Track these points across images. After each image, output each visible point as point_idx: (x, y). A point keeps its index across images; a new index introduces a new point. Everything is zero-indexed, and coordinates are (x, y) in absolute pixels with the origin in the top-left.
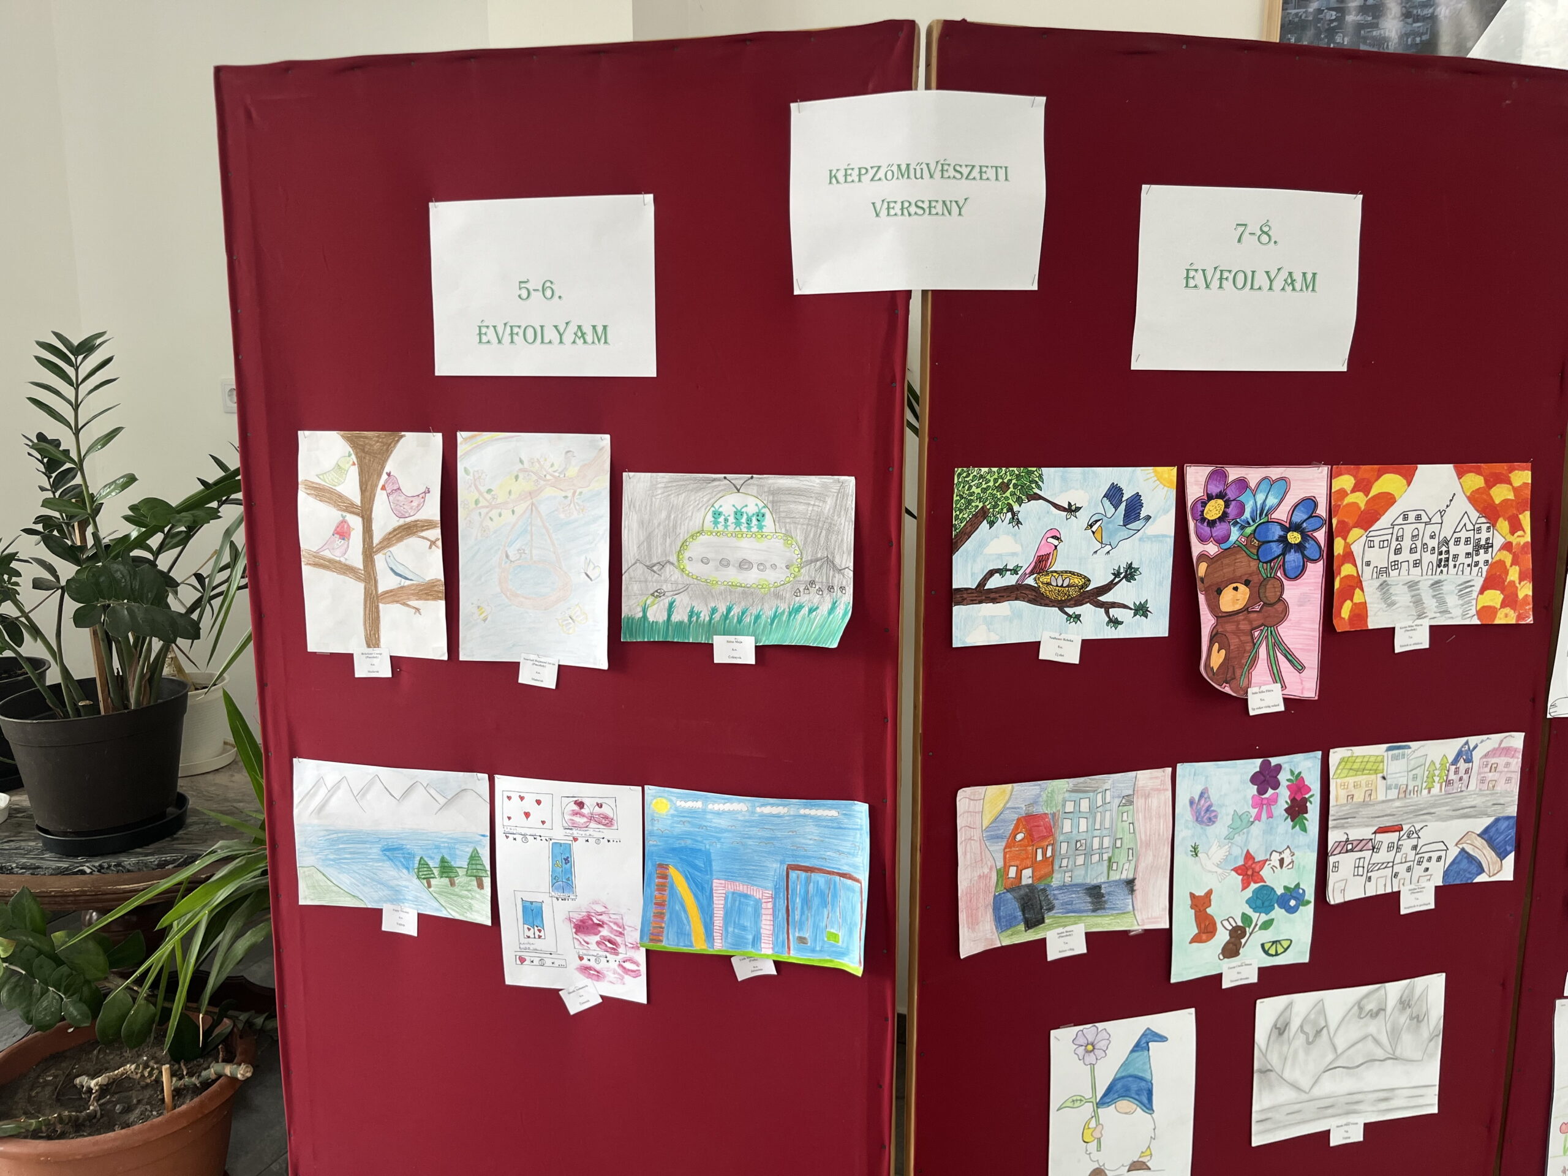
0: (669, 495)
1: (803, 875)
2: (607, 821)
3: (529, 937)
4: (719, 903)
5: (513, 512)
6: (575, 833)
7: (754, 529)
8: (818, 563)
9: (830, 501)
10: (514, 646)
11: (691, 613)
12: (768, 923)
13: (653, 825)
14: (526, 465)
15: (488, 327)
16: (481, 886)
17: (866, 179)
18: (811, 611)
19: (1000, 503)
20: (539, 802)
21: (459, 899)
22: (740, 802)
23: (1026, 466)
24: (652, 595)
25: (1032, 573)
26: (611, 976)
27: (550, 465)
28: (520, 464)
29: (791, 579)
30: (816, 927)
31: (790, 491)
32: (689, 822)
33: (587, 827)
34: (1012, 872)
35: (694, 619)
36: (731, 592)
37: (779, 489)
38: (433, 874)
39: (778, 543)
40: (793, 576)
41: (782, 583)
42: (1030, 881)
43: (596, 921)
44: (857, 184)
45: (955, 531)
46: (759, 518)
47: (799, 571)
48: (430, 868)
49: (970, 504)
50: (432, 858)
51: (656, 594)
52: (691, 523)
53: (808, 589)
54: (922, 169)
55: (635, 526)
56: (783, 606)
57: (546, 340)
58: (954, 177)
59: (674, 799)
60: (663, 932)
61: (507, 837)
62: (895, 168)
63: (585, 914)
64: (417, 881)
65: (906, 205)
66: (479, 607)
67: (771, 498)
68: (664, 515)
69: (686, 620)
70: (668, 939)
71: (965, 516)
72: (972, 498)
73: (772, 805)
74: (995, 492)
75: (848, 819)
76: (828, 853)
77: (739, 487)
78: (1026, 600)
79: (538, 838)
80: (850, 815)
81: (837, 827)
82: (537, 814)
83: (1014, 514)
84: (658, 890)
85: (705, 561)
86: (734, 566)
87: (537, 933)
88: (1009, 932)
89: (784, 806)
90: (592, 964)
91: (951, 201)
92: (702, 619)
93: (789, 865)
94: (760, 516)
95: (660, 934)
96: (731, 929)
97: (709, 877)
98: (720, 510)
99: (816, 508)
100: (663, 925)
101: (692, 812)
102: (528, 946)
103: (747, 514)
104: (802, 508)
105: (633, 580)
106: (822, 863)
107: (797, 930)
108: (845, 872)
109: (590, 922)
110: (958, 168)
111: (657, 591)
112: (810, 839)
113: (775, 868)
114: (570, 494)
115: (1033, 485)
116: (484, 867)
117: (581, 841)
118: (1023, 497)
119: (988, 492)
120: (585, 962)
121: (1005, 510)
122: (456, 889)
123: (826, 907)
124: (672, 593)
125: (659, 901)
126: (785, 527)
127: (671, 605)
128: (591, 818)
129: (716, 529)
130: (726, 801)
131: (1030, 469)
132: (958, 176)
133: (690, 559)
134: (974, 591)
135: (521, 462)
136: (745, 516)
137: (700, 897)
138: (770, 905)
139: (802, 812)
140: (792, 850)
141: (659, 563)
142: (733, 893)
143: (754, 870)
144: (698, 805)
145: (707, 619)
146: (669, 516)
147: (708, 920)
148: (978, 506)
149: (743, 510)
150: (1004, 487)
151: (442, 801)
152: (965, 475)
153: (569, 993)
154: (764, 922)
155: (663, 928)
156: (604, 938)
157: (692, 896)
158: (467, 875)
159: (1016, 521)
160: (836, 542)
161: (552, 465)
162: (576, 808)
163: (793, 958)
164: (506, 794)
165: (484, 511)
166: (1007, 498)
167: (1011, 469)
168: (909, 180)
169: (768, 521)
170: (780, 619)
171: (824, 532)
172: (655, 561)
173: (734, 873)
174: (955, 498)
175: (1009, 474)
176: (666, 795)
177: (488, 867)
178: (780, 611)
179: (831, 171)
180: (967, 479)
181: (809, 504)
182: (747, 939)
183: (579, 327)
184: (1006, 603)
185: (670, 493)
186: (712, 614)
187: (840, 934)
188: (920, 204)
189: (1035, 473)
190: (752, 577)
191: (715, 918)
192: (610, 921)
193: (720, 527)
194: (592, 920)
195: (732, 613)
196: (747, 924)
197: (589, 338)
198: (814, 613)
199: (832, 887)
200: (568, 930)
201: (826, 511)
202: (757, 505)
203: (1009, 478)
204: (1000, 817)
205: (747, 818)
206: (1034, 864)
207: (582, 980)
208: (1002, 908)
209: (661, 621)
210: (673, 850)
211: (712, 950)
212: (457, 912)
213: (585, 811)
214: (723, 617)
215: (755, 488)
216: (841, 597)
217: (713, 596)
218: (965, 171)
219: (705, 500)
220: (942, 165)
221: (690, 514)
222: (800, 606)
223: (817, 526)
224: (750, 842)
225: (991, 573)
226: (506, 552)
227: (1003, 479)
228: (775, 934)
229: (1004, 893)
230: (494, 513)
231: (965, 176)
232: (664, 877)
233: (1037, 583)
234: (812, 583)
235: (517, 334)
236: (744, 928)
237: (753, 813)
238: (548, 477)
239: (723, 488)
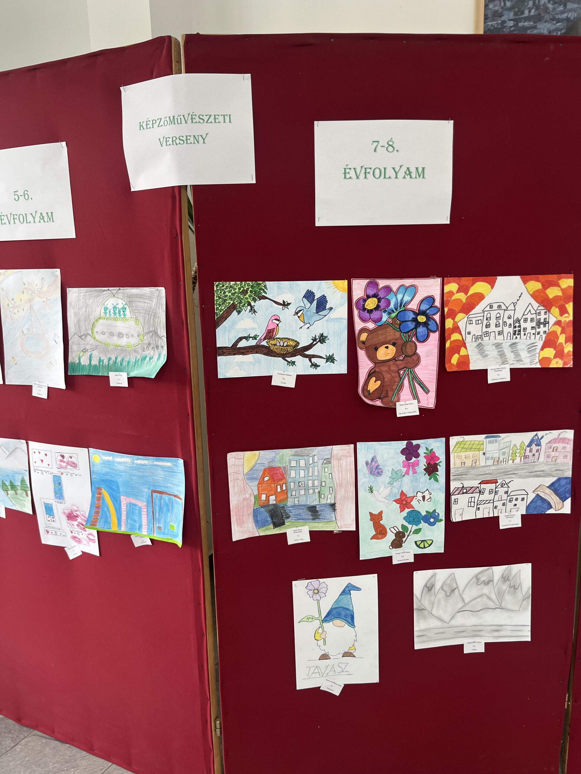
0: (86, 299)
1: (159, 495)
2: (74, 465)
3: (49, 521)
4: (124, 508)
5: (23, 309)
6: (62, 470)
7: (122, 316)
8: (151, 333)
9: (155, 301)
10: (29, 377)
11: (100, 361)
12: (145, 519)
13: (94, 468)
14: (26, 286)
15: (4, 216)
16: (27, 495)
17: (156, 125)
18: (150, 359)
19: (243, 301)
20: (46, 455)
21: (20, 501)
22: (127, 457)
23: (256, 281)
24: (82, 351)
25: (265, 339)
26: (84, 542)
27: (36, 285)
28: (24, 285)
29: (141, 342)
30: (165, 522)
31: (137, 296)
32: (108, 467)
33: (66, 468)
34: (264, 497)
35: (101, 363)
36: (116, 349)
37: (132, 295)
38: (8, 488)
39: (132, 323)
40: (141, 340)
41: (137, 344)
42: (274, 502)
43: (75, 515)
44: (152, 129)
45: (217, 316)
46: (123, 310)
47: (143, 338)
48: (6, 485)
49: (225, 302)
50: (7, 481)
51: (84, 351)
52: (95, 313)
53: (148, 348)
54: (181, 118)
55: (73, 316)
56: (139, 357)
57: (28, 221)
58: (199, 122)
59: (101, 455)
60: (97, 521)
61: (35, 472)
62: (168, 119)
63: (70, 510)
65: (174, 139)
66: (13, 358)
67: (128, 299)
68: (84, 309)
69: (98, 364)
70: (99, 525)
71: (223, 308)
72: (226, 298)
73: (141, 459)
74: (240, 295)
75: (177, 467)
76: (169, 485)
77: (114, 294)
78: (262, 353)
79: (47, 472)
80: (177, 465)
81: (171, 471)
82: (47, 460)
83: (252, 307)
84: (97, 500)
85: (103, 333)
86: (116, 336)
87: (52, 519)
88: (264, 528)
89: (147, 460)
90: (76, 535)
91: (198, 136)
92: (104, 363)
93: (152, 490)
94: (124, 309)
96: (129, 521)
97: (119, 494)
98: (107, 306)
99: (148, 305)
100: (98, 518)
101: (109, 462)
102: (49, 525)
103: (119, 309)
104: (142, 304)
105: (74, 343)
106: (166, 490)
107: (157, 523)
108: (176, 494)
109: (73, 515)
110: (201, 117)
111: (84, 349)
112: (160, 477)
113: (146, 491)
114: (45, 300)
115: (262, 291)
116: (27, 486)
117: (65, 474)
118: (256, 298)
119: (235, 295)
120: (73, 534)
121: (246, 305)
122: (18, 496)
123: (169, 512)
124: (91, 350)
125: (97, 506)
126: (135, 315)
127: (91, 356)
128: (68, 463)
129: (106, 317)
130: (121, 457)
131: (258, 282)
132: (202, 121)
133: (97, 332)
134: (231, 348)
135: (24, 284)
137: (116, 505)
138: (145, 510)
139: (155, 463)
140: (153, 482)
141: (84, 335)
142: (130, 503)
143: (137, 492)
144: (110, 458)
145: (107, 363)
146: (86, 311)
147: (119, 516)
148: (230, 303)
149: (117, 306)
150: (245, 292)
151: (8, 453)
152: (221, 286)
153: (69, 549)
154: (143, 518)
156: (79, 523)
157: (112, 503)
158: (21, 490)
159: (253, 310)
160: (158, 322)
161: (37, 286)
162: (61, 458)
163: (155, 537)
164: (34, 451)
165: (12, 309)
166: (247, 298)
167: (248, 282)
168: (175, 125)
169: (128, 312)
170: (138, 363)
171: (152, 317)
172: (82, 334)
173: (129, 493)
174: (215, 298)
175: (247, 285)
176: (97, 453)
177: (29, 486)
178: (137, 359)
179: (140, 123)
180: (223, 288)
181: (145, 302)
182: (136, 526)
183: (41, 214)
184: (251, 355)
185: (86, 298)
186: (109, 361)
187: (175, 526)
188: (181, 138)
189: (262, 284)
190: (124, 341)
191: (122, 516)
192: (81, 515)
193: (108, 315)
194: (73, 514)
195: (118, 361)
196: (136, 519)
197: (46, 220)
198: (152, 360)
199: (171, 502)
200: (64, 518)
201: (153, 306)
202: (122, 303)
203: (247, 287)
205: (131, 465)
206: (276, 494)
207: (74, 543)
208: (259, 516)
209: (87, 364)
210: (103, 481)
211: (120, 531)
212: (19, 507)
213: (65, 460)
214: (114, 363)
215: (121, 294)
216: (162, 351)
217: (109, 352)
218: (206, 118)
219: (101, 301)
220: (192, 115)
221: (94, 309)
222: (146, 356)
223: (149, 314)
224: (134, 478)
225: (241, 339)
226: (22, 330)
227: (244, 288)
228: (148, 525)
230: (16, 311)
231: (206, 121)
232: (100, 494)
233: (268, 344)
234: (149, 344)
235: (15, 219)
236: (135, 521)
237: (133, 463)
238: (36, 292)
239: (108, 295)
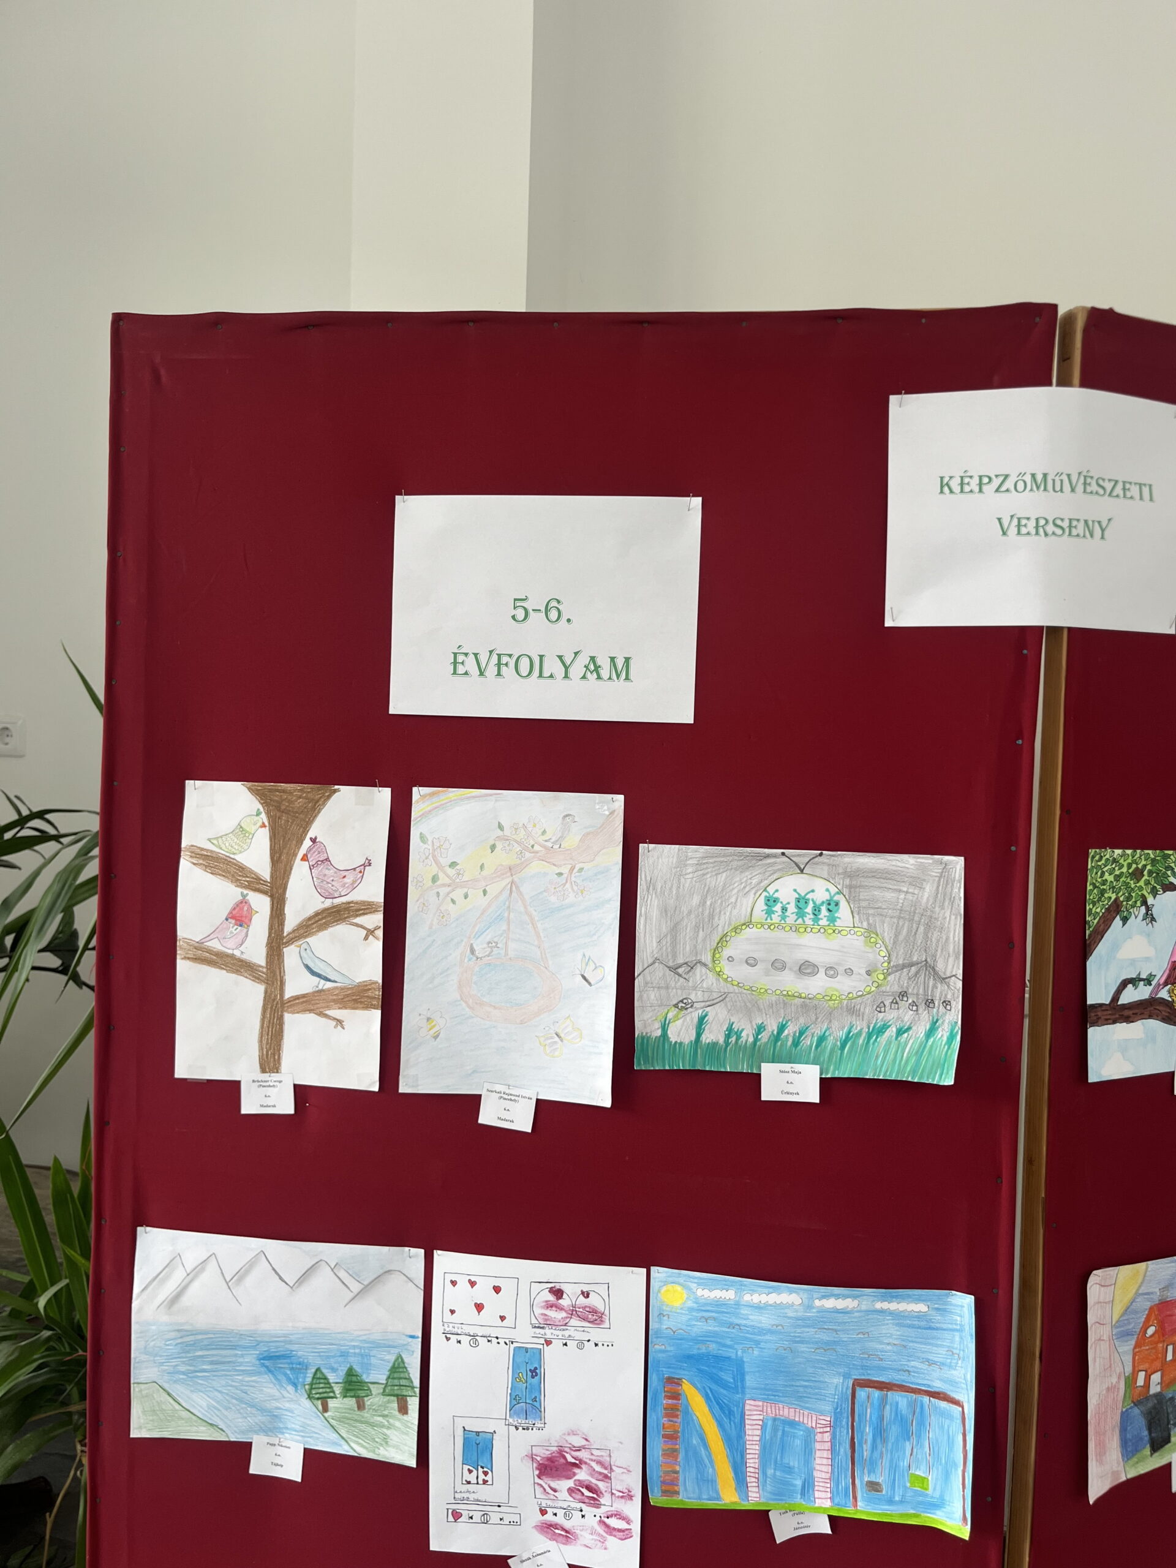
0: (704, 875)
1: (876, 1394)
2: (595, 1317)
3: (469, 1483)
4: (753, 1433)
5: (485, 892)
6: (549, 1333)
7: (824, 922)
8: (913, 968)
9: (929, 889)
10: (474, 1072)
11: (730, 1031)
12: (825, 1461)
13: (660, 1322)
14: (507, 832)
15: (466, 654)
16: (403, 1409)
17: (989, 489)
18: (900, 1032)
19: (1133, 895)
20: (497, 1290)
21: (369, 1429)
22: (791, 1292)
23: (1162, 849)
24: (676, 1006)
25: (1166, 984)
26: (586, 1537)
27: (540, 832)
28: (499, 830)
29: (873, 989)
30: (894, 1468)
31: (874, 873)
32: (715, 1319)
33: (566, 1325)
34: (1140, 1382)
35: (733, 1039)
36: (785, 1004)
37: (858, 870)
38: (333, 1392)
39: (857, 942)
40: (875, 985)
41: (861, 993)
42: (1158, 1389)
43: (570, 1459)
44: (977, 496)
45: (1090, 927)
46: (830, 907)
47: (885, 978)
48: (329, 1383)
49: (1103, 895)
50: (334, 1370)
51: (680, 1005)
52: (735, 912)
53: (897, 1003)
54: (1062, 481)
55: (655, 913)
56: (860, 1025)
57: (546, 673)
58: (1097, 493)
59: (693, 1286)
60: (677, 1479)
61: (448, 1339)
62: (1028, 478)
63: (555, 1449)
64: (307, 1403)
65: (1042, 522)
66: (428, 1019)
67: (847, 881)
68: (696, 900)
69: (721, 1041)
70: (686, 1490)
71: (1098, 910)
72: (1105, 887)
73: (837, 1297)
74: (1129, 879)
75: (942, 1315)
76: (913, 1363)
77: (802, 867)
78: (1159, 1018)
79: (495, 1341)
80: (945, 1310)
81: (926, 1327)
82: (495, 1305)
83: (1148, 909)
84: (667, 1415)
85: (751, 962)
86: (791, 969)
87: (482, 1476)
88: (1135, 1459)
89: (854, 1297)
90: (560, 1519)
91: (1093, 521)
92: (743, 1039)
93: (855, 1380)
94: (832, 905)
95: (674, 1482)
96: (770, 1472)
97: (739, 1396)
98: (776, 895)
99: (910, 897)
100: (678, 1468)
101: (719, 1304)
102: (466, 1495)
103: (814, 903)
104: (890, 895)
105: (650, 985)
106: (902, 1377)
107: (866, 1471)
108: (937, 1390)
109: (562, 1461)
110: (1101, 482)
111: (682, 1001)
112: (888, 1344)
113: (836, 1383)
114: (565, 870)
115: (1169, 873)
116: (412, 1382)
117: (557, 1344)
118: (1158, 887)
119: (1121, 880)
120: (549, 1517)
121: (1139, 904)
122: (366, 1414)
123: (909, 1439)
124: (703, 1004)
125: (669, 1432)
126: (868, 920)
127: (701, 1020)
128: (573, 1312)
129: (769, 920)
130: (771, 1290)
131: (1166, 852)
132: (1101, 491)
133: (730, 959)
134: (1108, 1008)
135: (501, 827)
136: (811, 905)
137: (727, 1426)
138: (827, 1437)
139: (879, 1305)
140: (862, 1359)
141: (686, 963)
142: (775, 1420)
143: (806, 1387)
144: (730, 1295)
145: (751, 1039)
146: (703, 903)
147: (738, 1458)
148: (1110, 898)
149: (807, 897)
150: (1137, 874)
151: (356, 1287)
152: (1097, 858)
153: (522, 1561)
154: (818, 1461)
155: (677, 1472)
156: (581, 1483)
157: (715, 1424)
158: (384, 1394)
159: (1150, 917)
160: (938, 941)
161: (544, 832)
162: (551, 1298)
163: (862, 1512)
164: (449, 1278)
165: (443, 891)
166: (1141, 888)
167: (1146, 851)
168: (1046, 493)
169: (844, 912)
170: (854, 1043)
171: (922, 929)
172: (680, 961)
173: (777, 1391)
174: (1089, 887)
175: (1144, 857)
176: (681, 1280)
177: (417, 1382)
178: (854, 1031)
179: (942, 478)
180: (1099, 863)
181: (900, 891)
182: (795, 1486)
183: (593, 659)
184: (1139, 1023)
185: (706, 871)
186: (758, 1035)
187: (930, 1478)
188: (1059, 522)
189: (1172, 857)
190: (816, 985)
191: (748, 1456)
192: (592, 1460)
193: (776, 918)
194: (565, 1458)
195: (786, 1032)
196: (794, 1463)
197: (605, 674)
198: (906, 1035)
199: (918, 1410)
200: (527, 1473)
201: (925, 900)
202: (827, 890)
203: (1144, 862)
204: (1132, 1307)
205: (800, 1314)
206: (1164, 1367)
207: (542, 1543)
208: (1129, 1428)
209: (687, 1041)
210: (689, 1358)
211: (746, 1503)
212: (362, 1446)
213: (565, 1302)
214: (772, 1038)
215: (826, 868)
216: (945, 1014)
217: (759, 1010)
218: (1108, 486)
219: (754, 881)
220: (1085, 477)
221: (733, 900)
222: (884, 1025)
223: (911, 920)
224: (803, 1348)
225: (1124, 984)
226: (472, 945)
227: (1137, 864)
228: (834, 1478)
229: (1131, 1408)
230: (458, 894)
231: (1108, 493)
232: (676, 1396)
233: (1171, 997)
234: (903, 994)
235: (506, 665)
236: (789, 1470)
237: (810, 1307)
238: (537, 848)
239: (780, 867)
